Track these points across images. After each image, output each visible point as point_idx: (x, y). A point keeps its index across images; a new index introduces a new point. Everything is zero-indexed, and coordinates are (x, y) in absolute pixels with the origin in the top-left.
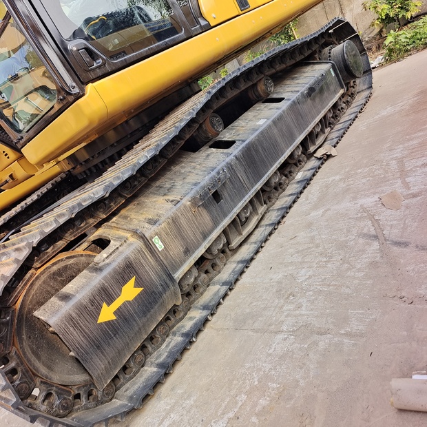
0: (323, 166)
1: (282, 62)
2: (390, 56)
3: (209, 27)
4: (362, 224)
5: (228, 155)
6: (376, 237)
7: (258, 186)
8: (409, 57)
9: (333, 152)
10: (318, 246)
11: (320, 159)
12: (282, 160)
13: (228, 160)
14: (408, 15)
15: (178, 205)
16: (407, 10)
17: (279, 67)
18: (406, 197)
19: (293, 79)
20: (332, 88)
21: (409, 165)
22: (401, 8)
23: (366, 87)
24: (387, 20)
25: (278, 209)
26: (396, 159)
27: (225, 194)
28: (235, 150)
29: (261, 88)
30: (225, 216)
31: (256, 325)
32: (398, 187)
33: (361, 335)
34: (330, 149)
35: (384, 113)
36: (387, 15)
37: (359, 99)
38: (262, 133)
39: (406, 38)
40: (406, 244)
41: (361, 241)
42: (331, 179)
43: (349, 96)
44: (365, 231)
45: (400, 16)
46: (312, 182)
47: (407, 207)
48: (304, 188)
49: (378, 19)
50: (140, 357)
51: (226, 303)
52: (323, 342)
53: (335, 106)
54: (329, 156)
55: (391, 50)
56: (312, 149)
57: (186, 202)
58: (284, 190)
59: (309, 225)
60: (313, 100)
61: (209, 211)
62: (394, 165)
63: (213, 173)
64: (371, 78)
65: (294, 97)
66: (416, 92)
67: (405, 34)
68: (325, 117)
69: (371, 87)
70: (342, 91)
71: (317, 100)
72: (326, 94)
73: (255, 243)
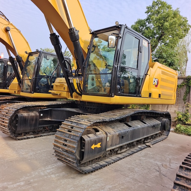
0: (147, 148)
1: (147, 114)
2: (176, 130)
3: (141, 97)
4: (155, 167)
5: (129, 129)
6: (159, 171)
7: (131, 141)
8: (181, 135)
9: (151, 146)
10: (142, 165)
11: (147, 146)
12: (139, 139)
13: (129, 130)
14: (187, 123)
15: (115, 133)
16: (187, 121)
17: (149, 115)
18: (169, 168)
19: (150, 120)
20: (158, 129)
21: (172, 161)
22: (186, 119)
23: (166, 135)
24: (180, 120)
25: (132, 151)
26: (169, 158)
27: (124, 138)
28: (131, 129)
29: (142, 117)
30: (122, 143)
31: (121, 173)
32: (168, 164)
33: (150, 187)
34: (151, 145)
35: (169, 145)
36: (180, 118)
37: (163, 137)
38: (138, 129)
39: (183, 129)
40: (166, 176)
41: (154, 170)
42: (149, 153)
43: (161, 134)
44: (156, 169)
45: (184, 121)
46: (143, 150)
47: (169, 170)
48: (140, 150)
49: (177, 117)
50: (89, 163)
51: (112, 165)
52: (140, 184)
53: (156, 134)
54: (149, 147)
55: (177, 129)
56: (146, 142)
57: (117, 133)
58: (134, 147)
59: (140, 160)
60: (153, 129)
61: (119, 139)
62: (168, 159)
63: (125, 131)
64: (169, 133)
65: (149, 125)
66: (180, 145)
67: (183, 127)
68: (153, 135)
69: (168, 136)
70: (160, 131)
71: (154, 130)
72: (156, 130)
73: (123, 155)
